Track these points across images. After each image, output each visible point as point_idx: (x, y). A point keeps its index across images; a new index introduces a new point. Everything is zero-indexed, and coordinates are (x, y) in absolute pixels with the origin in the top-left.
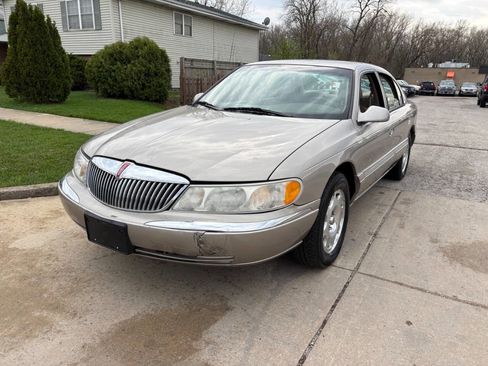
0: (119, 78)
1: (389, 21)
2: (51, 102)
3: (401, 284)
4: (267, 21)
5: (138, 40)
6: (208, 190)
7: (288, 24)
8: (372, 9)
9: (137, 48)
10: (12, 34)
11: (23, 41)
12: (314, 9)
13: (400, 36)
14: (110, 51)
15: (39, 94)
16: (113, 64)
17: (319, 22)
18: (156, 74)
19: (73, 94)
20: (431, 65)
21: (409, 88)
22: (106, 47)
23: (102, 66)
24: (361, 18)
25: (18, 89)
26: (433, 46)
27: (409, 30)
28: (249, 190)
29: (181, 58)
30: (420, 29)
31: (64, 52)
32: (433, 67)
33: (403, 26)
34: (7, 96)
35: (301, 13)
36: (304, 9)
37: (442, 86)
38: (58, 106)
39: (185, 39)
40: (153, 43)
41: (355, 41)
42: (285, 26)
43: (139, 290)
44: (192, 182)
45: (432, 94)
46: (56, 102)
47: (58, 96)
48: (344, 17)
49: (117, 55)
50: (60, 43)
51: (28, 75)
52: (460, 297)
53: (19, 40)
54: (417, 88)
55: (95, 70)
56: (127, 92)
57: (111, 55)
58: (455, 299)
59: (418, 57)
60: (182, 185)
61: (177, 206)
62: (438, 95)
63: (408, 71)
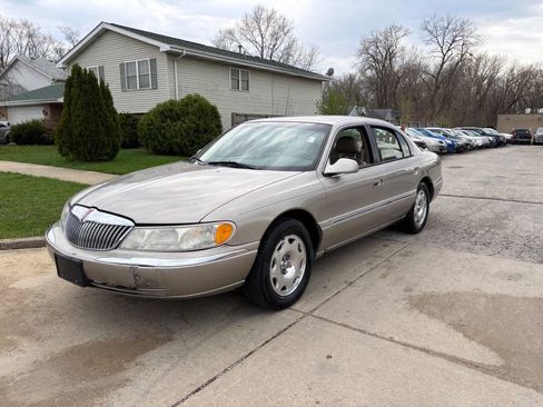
0: (168, 135)
1: (478, 65)
2: (99, 160)
3: (346, 326)
4: (331, 72)
5: (189, 97)
6: (148, 231)
7: (363, 72)
8: (455, 53)
9: (187, 105)
10: (68, 96)
11: (76, 103)
12: (390, 55)
13: (492, 80)
14: (161, 109)
15: (90, 153)
16: (163, 122)
17: (396, 68)
18: (206, 131)
19: (122, 152)
20: (528, 110)
21: (497, 137)
22: (158, 105)
23: (152, 124)
24: (443, 63)
25: (70, 148)
26: (533, 90)
27: (502, 73)
28: (181, 231)
29: (233, 114)
30: (515, 72)
31: (115, 112)
32: (532, 112)
33: (495, 69)
34: (59, 155)
35: (376, 60)
36: (379, 57)
37: (539, 133)
38: (106, 164)
39: (241, 94)
40: (204, 99)
41: (438, 88)
42: (359, 75)
43: (101, 323)
44: (137, 225)
45: (528, 143)
46: (106, 161)
47: (108, 154)
48: (424, 62)
49: (167, 112)
50: (112, 103)
51: (80, 135)
52: (396, 338)
53: (73, 102)
54: (508, 136)
55: (145, 128)
56: (176, 149)
57: (162, 113)
58: (391, 340)
59: (514, 102)
60: (129, 227)
61: (123, 245)
62: (535, 144)
63: (501, 118)
